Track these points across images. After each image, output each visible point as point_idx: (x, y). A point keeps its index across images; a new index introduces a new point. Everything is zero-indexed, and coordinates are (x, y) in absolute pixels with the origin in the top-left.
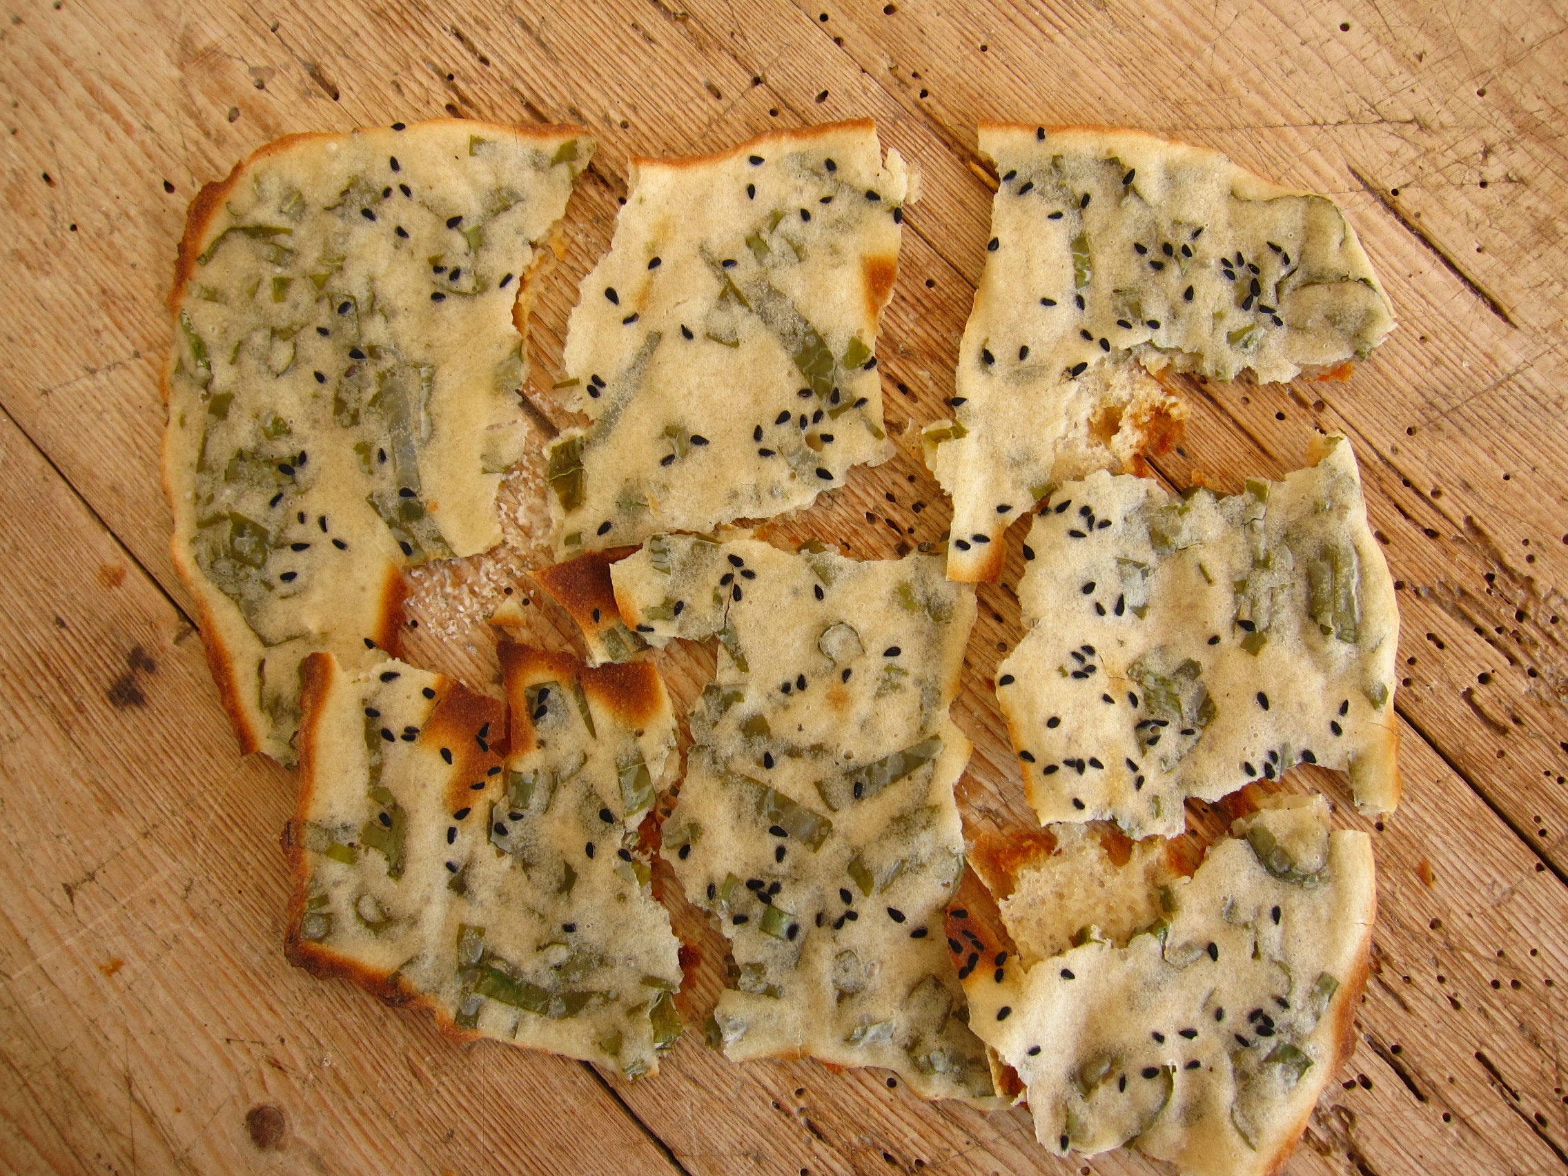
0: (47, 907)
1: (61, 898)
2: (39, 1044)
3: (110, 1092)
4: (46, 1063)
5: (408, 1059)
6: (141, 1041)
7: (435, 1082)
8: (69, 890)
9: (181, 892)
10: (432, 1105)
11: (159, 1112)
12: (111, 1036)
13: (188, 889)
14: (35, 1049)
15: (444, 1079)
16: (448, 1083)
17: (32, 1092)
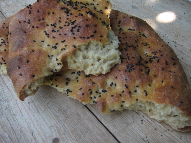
0: (25, 106)
1: (28, 104)
2: (18, 126)
3: (29, 135)
4: (19, 129)
5: (81, 131)
6: (36, 126)
7: (85, 134)
8: (29, 103)
9: (47, 104)
10: (85, 138)
11: (37, 138)
12: (31, 125)
13: (48, 104)
14: (18, 127)
15: (87, 134)
16: (88, 135)
17: (15, 134)
